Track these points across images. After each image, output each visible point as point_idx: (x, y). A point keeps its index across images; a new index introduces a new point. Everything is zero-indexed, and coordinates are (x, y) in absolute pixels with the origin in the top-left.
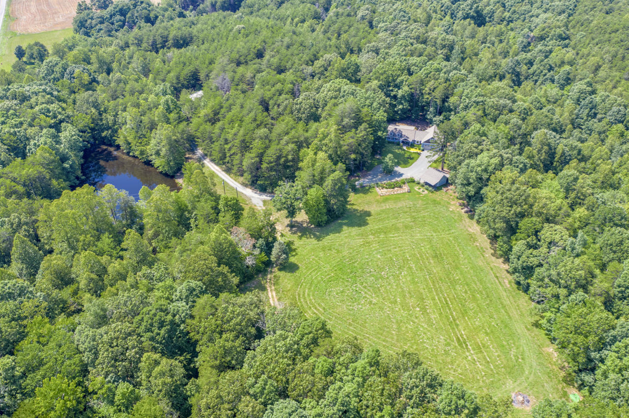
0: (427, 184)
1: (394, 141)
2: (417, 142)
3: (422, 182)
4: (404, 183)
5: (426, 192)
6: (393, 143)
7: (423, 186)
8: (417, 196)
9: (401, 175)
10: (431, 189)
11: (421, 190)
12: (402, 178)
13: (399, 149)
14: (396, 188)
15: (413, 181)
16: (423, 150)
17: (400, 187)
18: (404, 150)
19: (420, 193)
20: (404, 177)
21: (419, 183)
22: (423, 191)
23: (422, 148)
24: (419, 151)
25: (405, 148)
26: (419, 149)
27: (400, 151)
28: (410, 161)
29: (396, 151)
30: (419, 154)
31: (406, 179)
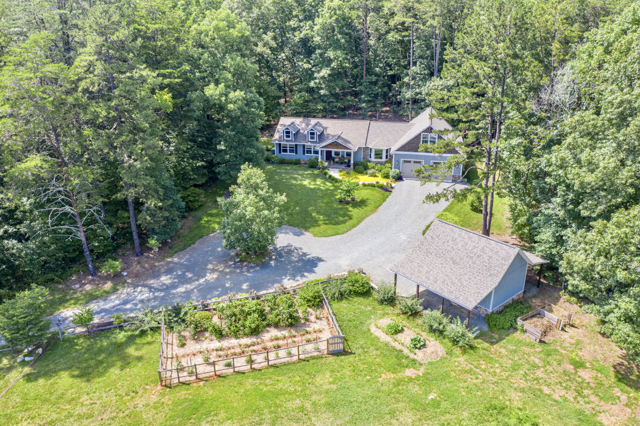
0: (431, 300)
1: (300, 155)
2: (378, 154)
3: (406, 291)
4: (317, 302)
5: (435, 347)
6: (297, 163)
7: (414, 314)
8: (387, 377)
9: (310, 264)
10: (456, 328)
11: (406, 338)
12: (310, 277)
13: (315, 178)
14: (273, 332)
15: (366, 292)
16: (399, 178)
17: (294, 322)
18: (332, 179)
19: (400, 360)
20: (321, 273)
21: (390, 300)
22: (419, 345)
23: (393, 172)
24: (384, 182)
25: (335, 173)
26: (386, 176)
27: (319, 181)
28: (354, 212)
29: (306, 183)
30: (387, 190)
31: (328, 282)
